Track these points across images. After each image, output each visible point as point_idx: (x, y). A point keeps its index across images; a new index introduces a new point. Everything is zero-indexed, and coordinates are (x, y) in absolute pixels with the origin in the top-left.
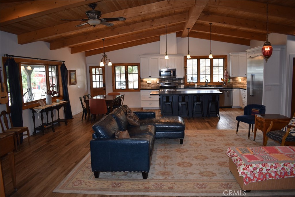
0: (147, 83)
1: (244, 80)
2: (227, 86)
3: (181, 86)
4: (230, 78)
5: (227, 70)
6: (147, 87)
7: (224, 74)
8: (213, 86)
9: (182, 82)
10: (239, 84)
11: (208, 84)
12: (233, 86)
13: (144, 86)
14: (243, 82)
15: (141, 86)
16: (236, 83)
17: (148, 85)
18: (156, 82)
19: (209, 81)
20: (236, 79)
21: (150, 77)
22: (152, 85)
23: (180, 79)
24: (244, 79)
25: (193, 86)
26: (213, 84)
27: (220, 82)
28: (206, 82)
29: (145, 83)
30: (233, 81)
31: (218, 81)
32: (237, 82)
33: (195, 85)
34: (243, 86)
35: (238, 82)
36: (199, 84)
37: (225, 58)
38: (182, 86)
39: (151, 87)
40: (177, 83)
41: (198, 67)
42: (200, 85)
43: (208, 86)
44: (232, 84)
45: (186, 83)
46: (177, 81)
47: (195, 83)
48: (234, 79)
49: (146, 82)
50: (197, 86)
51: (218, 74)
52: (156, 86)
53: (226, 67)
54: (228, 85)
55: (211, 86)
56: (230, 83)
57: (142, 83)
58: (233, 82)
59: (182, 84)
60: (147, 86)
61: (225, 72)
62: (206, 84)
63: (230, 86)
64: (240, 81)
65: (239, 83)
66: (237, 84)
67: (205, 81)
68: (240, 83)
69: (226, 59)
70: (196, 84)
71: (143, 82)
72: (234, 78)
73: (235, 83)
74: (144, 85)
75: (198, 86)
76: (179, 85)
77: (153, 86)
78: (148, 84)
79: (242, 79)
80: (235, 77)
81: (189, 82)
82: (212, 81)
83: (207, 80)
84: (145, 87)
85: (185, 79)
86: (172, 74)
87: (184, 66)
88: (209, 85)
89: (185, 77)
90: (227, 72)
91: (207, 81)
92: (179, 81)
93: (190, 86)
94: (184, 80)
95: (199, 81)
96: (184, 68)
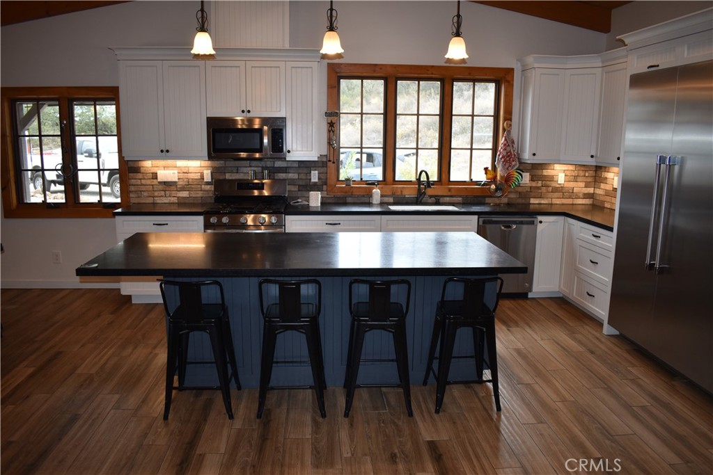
0: (159, 180)
1: (575, 179)
2: (505, 200)
3: (307, 199)
4: (523, 167)
5: (509, 132)
6: (158, 200)
7: (495, 150)
8: (447, 199)
9: (315, 177)
10: (556, 195)
11: (430, 192)
12: (532, 201)
13: (146, 194)
14: (571, 185)
15: (131, 195)
16: (544, 189)
17: (161, 187)
18: (198, 176)
19: (434, 177)
20: (546, 172)
21: (165, 153)
22: (183, 189)
23: (306, 166)
24: (575, 173)
25: (363, 196)
26: (450, 190)
27: (477, 183)
28: (419, 180)
29: (149, 182)
30: (532, 180)
31: (467, 179)
32: (548, 186)
33: (370, 195)
34: (569, 201)
35: (554, 184)
36: (388, 190)
37: (501, 78)
38: (315, 199)
39: (175, 200)
40: (292, 182)
41: (385, 114)
42: (393, 195)
43: (425, 199)
44: (527, 194)
45: (332, 181)
46: (291, 176)
47: (373, 183)
48: (539, 172)
49: (155, 176)
50: (382, 196)
51: (471, 149)
52: (200, 194)
53: (505, 119)
54: (512, 196)
55: (442, 200)
56: (520, 189)
57: (134, 180)
58: (534, 184)
59: (315, 187)
60: (156, 194)
61: (502, 141)
62: (419, 189)
63: (520, 201)
64: (561, 179)
65: (556, 190)
66: (550, 195)
67: (413, 179)
68: (559, 190)
69: (510, 84)
70: (377, 191)
71: (140, 176)
72: (536, 169)
73: (538, 188)
74: (143, 188)
75: (386, 200)
76: (299, 194)
77: (185, 194)
78: (165, 183)
79: (568, 173)
80: (541, 166)
81: (348, 180)
82: (444, 176)
83: (424, 174)
84: (150, 200)
85: (330, 164)
86: (266, 141)
87: (325, 109)
88: (431, 197)
89: (331, 160)
90: (510, 142)
91: (423, 178)
92: (303, 176)
93: (352, 196)
94: (324, 170)
95: (389, 178)
96: (327, 114)
